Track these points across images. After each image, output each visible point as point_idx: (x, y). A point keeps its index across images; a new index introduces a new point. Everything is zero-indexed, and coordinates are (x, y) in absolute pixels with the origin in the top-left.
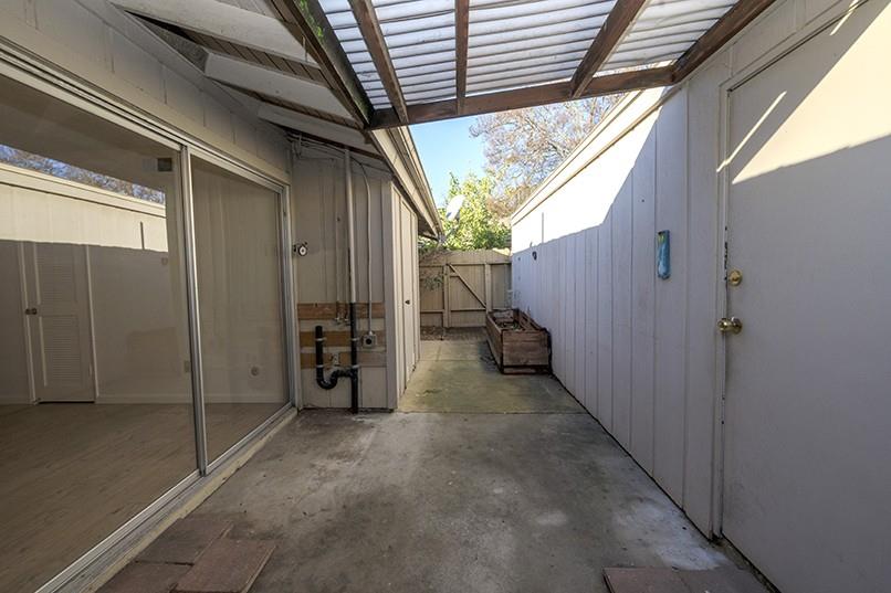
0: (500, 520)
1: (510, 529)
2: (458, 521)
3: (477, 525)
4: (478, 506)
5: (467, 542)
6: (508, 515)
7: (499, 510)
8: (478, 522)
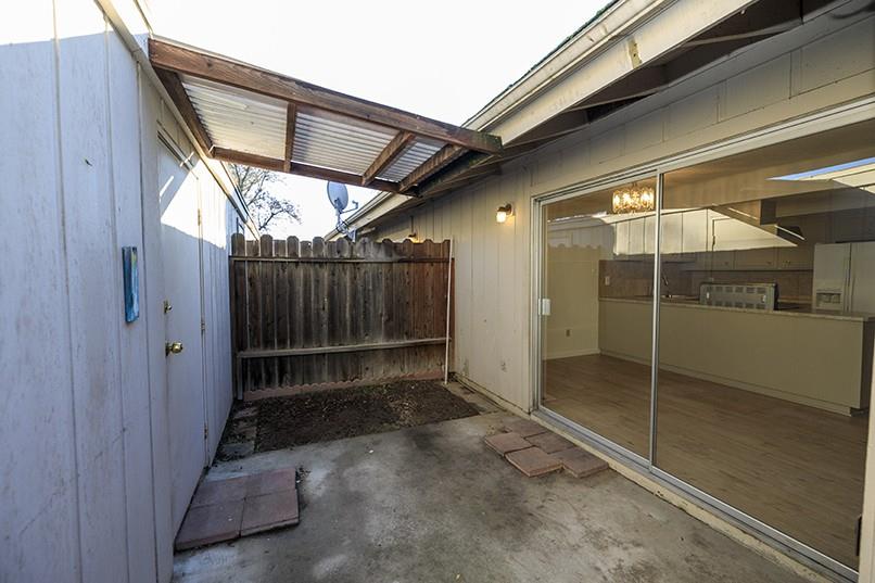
0: (383, 547)
1: (373, 541)
2: (423, 533)
3: (404, 535)
4: (411, 554)
5: (407, 518)
6: (376, 555)
7: (387, 557)
8: (403, 538)
